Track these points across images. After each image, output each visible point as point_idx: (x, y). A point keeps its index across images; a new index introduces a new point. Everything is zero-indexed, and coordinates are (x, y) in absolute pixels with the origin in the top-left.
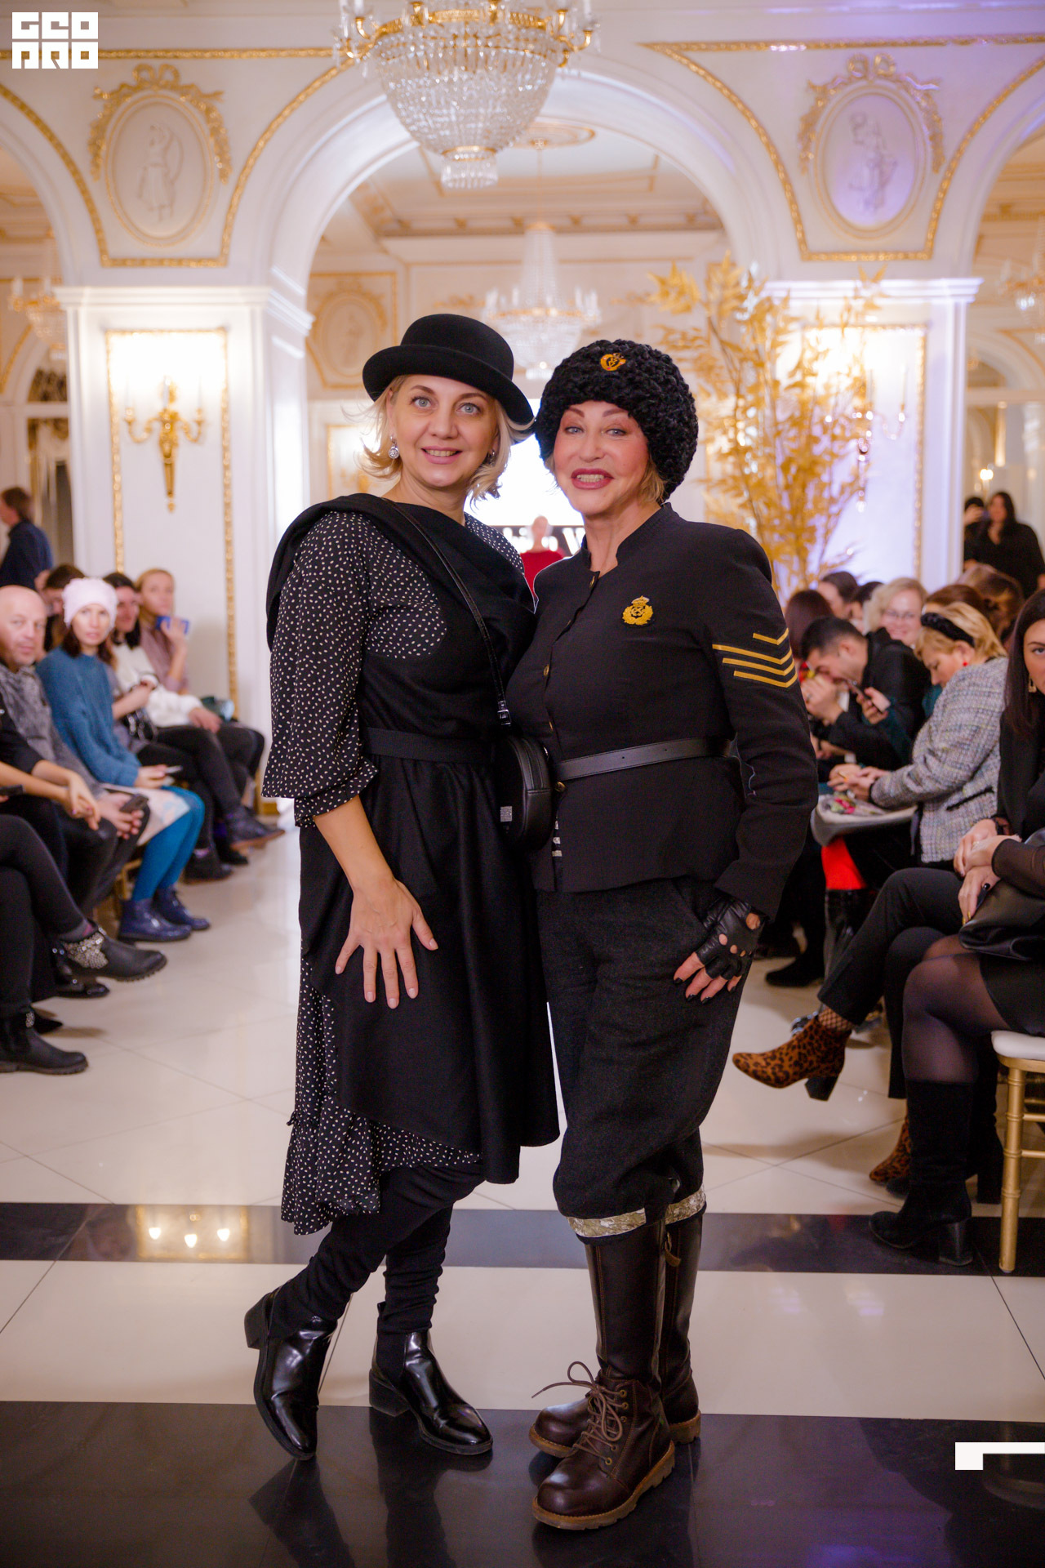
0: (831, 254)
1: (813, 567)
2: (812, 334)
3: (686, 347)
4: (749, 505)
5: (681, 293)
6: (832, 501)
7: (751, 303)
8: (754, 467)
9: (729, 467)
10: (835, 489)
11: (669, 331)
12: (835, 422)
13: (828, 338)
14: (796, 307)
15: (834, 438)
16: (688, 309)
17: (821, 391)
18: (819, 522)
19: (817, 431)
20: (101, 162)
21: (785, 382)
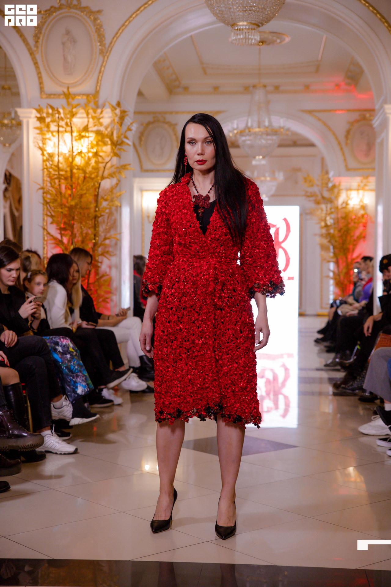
0: (355, 169)
1: (349, 260)
2: (349, 192)
3: (312, 196)
4: (330, 242)
5: (310, 181)
6: (355, 240)
7: (330, 185)
8: (332, 231)
9: (324, 231)
10: (355, 237)
11: (307, 192)
12: (355, 219)
13: (353, 194)
14: (344, 185)
15: (355, 223)
16: (312, 186)
17: (351, 209)
18: (351, 247)
19: (350, 221)
20: (142, 143)
21: (340, 207)
